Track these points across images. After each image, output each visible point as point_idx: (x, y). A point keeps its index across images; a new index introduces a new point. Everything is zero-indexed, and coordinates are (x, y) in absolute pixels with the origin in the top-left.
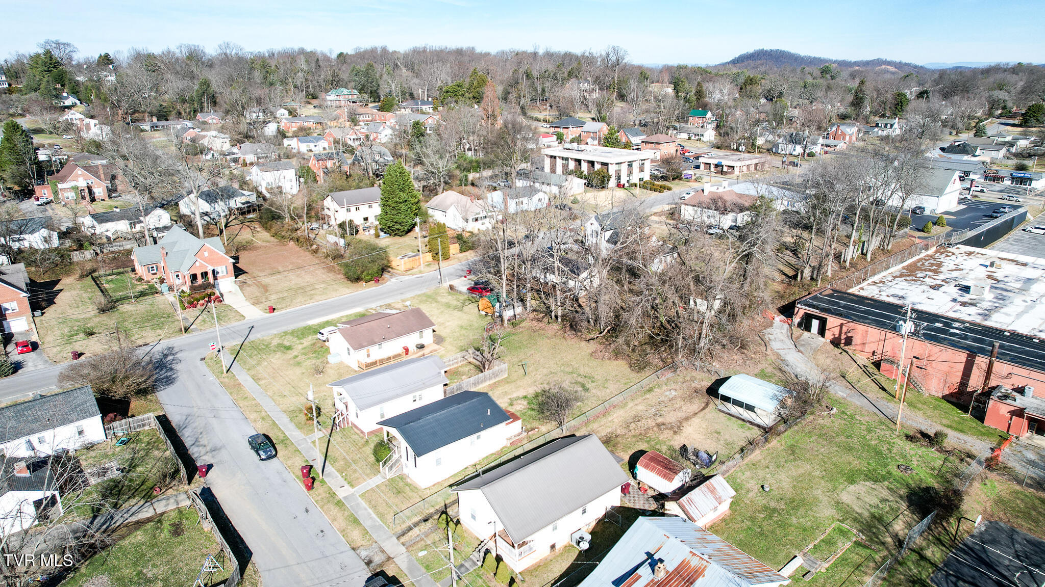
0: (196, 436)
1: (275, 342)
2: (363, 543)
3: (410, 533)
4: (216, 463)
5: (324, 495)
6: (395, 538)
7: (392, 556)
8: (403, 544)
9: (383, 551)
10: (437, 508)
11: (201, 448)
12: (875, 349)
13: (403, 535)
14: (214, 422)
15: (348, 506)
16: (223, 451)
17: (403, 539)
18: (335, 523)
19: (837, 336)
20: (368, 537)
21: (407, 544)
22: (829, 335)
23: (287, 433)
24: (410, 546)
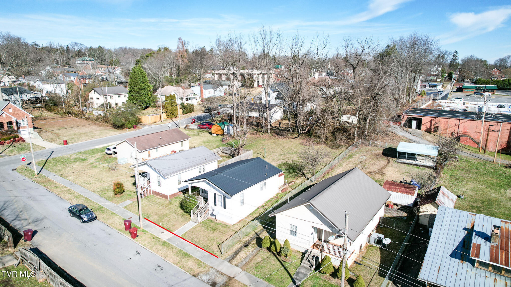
0: (17, 214)
1: (74, 157)
2: (201, 270)
3: (238, 257)
4: (40, 230)
5: (149, 240)
6: (227, 263)
7: (232, 276)
8: (237, 266)
9: (222, 274)
10: (251, 236)
11: (22, 221)
12: (453, 131)
13: (233, 259)
14: (32, 204)
15: (174, 245)
16: (45, 221)
17: (234, 262)
18: (168, 259)
19: (429, 127)
20: (203, 265)
21: (240, 265)
22: (423, 128)
23: (100, 204)
24: (244, 266)
